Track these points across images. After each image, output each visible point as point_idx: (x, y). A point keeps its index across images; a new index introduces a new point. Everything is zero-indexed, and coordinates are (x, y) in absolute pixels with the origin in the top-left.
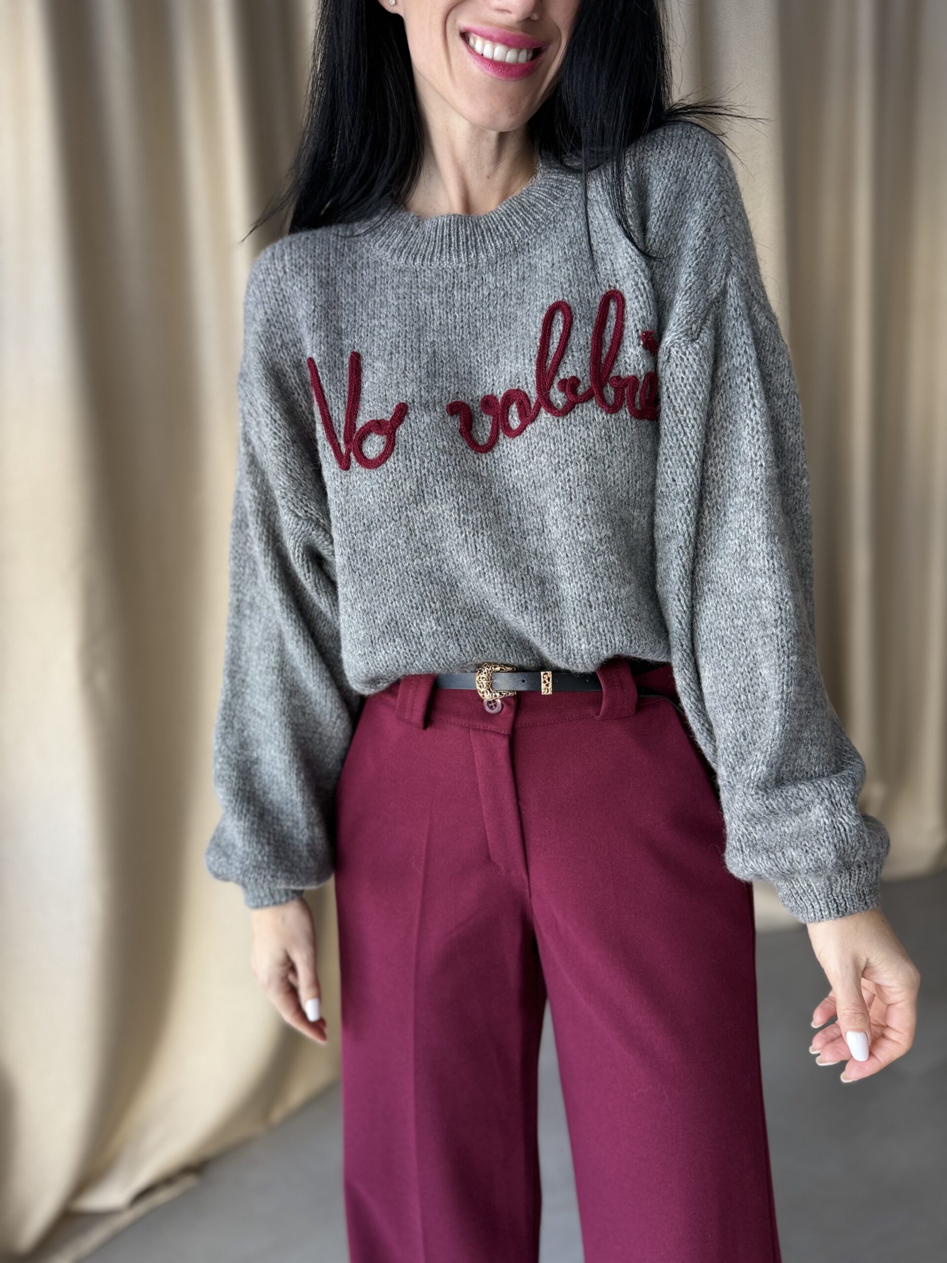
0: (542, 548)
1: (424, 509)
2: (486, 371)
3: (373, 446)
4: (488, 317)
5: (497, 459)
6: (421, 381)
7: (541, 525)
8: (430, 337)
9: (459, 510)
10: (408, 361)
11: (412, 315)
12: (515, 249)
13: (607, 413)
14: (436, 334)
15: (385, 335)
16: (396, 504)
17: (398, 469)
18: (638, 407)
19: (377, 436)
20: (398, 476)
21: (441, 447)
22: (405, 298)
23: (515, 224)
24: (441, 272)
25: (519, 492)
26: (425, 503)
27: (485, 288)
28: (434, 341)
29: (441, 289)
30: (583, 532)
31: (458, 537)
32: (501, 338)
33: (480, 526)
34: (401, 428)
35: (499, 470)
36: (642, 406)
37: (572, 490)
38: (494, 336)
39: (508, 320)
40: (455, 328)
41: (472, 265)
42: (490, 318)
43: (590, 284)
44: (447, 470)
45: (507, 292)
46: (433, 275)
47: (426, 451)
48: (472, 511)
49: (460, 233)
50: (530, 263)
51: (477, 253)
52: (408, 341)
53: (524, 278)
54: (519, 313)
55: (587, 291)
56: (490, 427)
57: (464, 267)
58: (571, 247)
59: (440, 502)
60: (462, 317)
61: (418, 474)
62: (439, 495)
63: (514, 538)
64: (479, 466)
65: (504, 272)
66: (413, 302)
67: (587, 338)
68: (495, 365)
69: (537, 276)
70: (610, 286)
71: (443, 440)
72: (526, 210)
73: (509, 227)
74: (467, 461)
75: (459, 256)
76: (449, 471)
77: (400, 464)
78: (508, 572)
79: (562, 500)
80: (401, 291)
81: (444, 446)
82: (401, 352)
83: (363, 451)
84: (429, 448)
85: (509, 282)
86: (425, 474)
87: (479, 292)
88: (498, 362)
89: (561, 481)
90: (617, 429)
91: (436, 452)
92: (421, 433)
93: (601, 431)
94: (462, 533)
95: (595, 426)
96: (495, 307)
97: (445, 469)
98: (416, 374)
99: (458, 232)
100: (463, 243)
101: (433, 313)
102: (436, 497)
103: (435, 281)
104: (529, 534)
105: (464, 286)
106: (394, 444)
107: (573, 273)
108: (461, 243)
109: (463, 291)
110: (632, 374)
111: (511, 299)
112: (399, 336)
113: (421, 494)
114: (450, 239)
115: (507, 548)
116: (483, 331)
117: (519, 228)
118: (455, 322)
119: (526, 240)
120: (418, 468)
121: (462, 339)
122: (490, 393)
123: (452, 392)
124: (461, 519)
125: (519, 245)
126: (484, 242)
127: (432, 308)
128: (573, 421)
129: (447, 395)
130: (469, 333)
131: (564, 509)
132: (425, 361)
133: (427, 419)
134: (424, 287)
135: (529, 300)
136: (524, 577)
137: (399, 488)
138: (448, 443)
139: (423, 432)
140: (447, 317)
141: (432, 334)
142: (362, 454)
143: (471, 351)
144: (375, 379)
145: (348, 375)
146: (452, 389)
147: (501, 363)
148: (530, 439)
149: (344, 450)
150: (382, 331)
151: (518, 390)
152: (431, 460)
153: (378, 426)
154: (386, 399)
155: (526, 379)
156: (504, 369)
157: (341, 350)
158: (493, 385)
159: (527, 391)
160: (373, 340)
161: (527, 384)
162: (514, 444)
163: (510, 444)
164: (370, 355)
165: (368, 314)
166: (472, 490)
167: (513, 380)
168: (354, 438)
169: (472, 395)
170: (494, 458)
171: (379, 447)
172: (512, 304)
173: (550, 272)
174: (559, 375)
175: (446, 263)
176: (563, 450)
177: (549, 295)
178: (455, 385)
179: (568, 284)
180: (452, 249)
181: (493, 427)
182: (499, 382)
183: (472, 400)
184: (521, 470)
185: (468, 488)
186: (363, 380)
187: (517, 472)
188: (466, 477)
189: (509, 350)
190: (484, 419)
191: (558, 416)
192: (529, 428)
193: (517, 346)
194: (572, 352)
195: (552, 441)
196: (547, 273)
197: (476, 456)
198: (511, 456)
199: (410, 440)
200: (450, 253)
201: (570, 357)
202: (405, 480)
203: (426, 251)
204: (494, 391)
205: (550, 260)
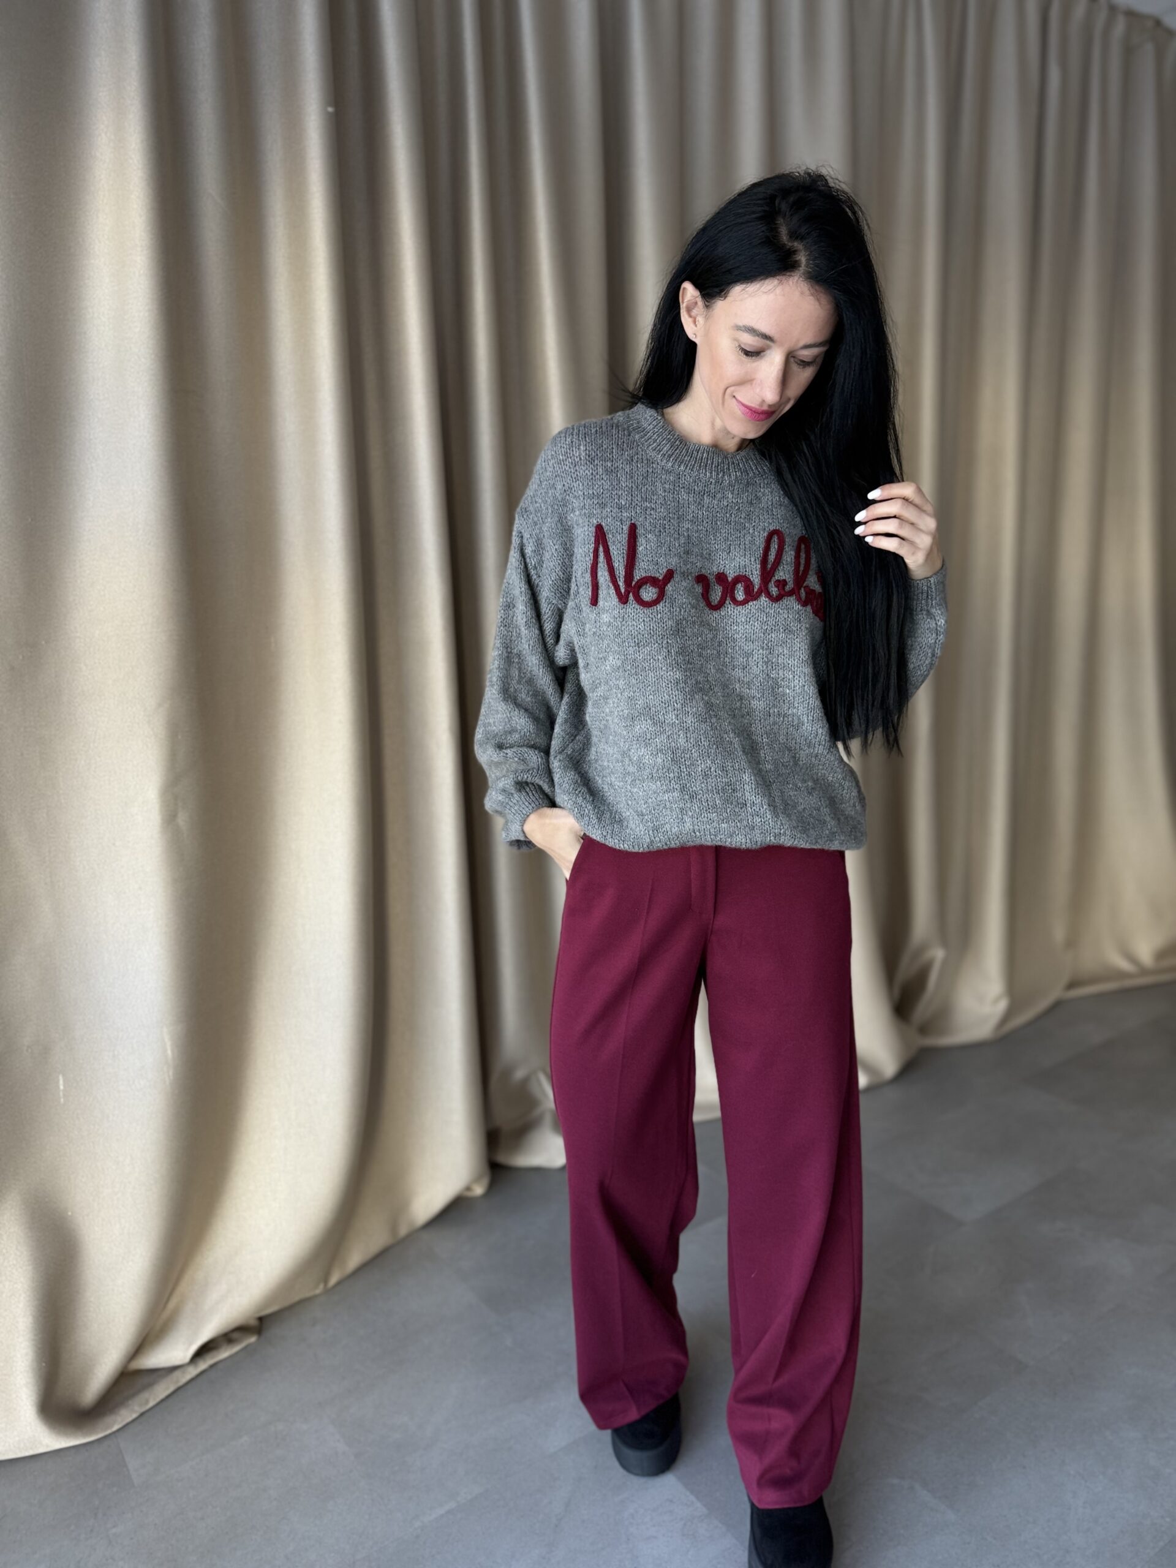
1: (679, 640)
2: (720, 555)
3: (649, 593)
5: (724, 617)
6: (680, 556)
7: (746, 664)
8: (686, 525)
10: (672, 540)
12: (748, 482)
14: (690, 523)
15: (655, 516)
16: (660, 633)
17: (664, 612)
19: (651, 587)
20: (664, 616)
21: (691, 604)
22: (669, 492)
25: (735, 641)
26: (680, 637)
27: (725, 501)
28: (689, 528)
29: (696, 493)
32: (734, 535)
33: (708, 658)
34: (669, 585)
35: (724, 623)
38: (728, 534)
39: (740, 528)
40: (703, 522)
41: (719, 482)
44: (694, 619)
45: (740, 508)
46: (691, 481)
47: (682, 603)
49: (714, 459)
50: (756, 494)
53: (751, 503)
54: (746, 524)
56: (720, 593)
57: (714, 482)
60: (708, 515)
61: (677, 618)
62: (688, 634)
64: (711, 619)
65: (738, 494)
66: (675, 496)
67: (791, 558)
68: (728, 554)
69: (761, 506)
71: (692, 599)
73: (746, 466)
74: (705, 614)
75: (711, 473)
77: (666, 608)
80: (667, 486)
81: (693, 603)
83: (640, 594)
84: (685, 602)
85: (741, 501)
86: (681, 619)
87: (721, 502)
88: (729, 552)
91: (688, 606)
92: (681, 591)
93: (796, 615)
95: (793, 612)
96: (731, 515)
98: (677, 550)
101: (689, 508)
103: (692, 485)
105: (711, 495)
106: (663, 596)
107: (785, 514)
108: (714, 466)
109: (711, 498)
111: (742, 513)
112: (665, 520)
117: (753, 470)
119: (756, 479)
120: (677, 613)
121: (707, 530)
122: (722, 572)
123: (698, 567)
125: (750, 480)
126: (729, 470)
129: (695, 569)
130: (712, 527)
132: (683, 542)
133: (684, 584)
134: (684, 487)
135: (755, 519)
137: (663, 623)
138: (696, 602)
140: (698, 513)
142: (639, 596)
143: (711, 540)
144: (648, 546)
145: (627, 539)
146: (698, 565)
147: (732, 553)
148: (750, 610)
149: (623, 591)
150: (652, 512)
151: (745, 576)
152: (685, 611)
153: (652, 581)
154: (657, 564)
155: (752, 571)
156: (734, 558)
157: (621, 520)
158: (725, 566)
159: (752, 579)
160: (646, 517)
161: (752, 574)
162: (737, 610)
163: (734, 609)
164: (644, 527)
165: (642, 497)
166: (706, 635)
167: (741, 568)
168: (633, 584)
169: (710, 570)
170: (721, 615)
171: (653, 595)
172: (742, 517)
173: (770, 507)
174: (775, 577)
175: (702, 475)
176: (771, 622)
177: (769, 522)
178: (700, 562)
179: (782, 520)
180: (707, 467)
181: (722, 595)
182: (730, 566)
183: (710, 574)
184: (739, 627)
185: (704, 633)
186: (638, 544)
187: (735, 628)
188: (704, 625)
189: (739, 547)
190: (716, 587)
191: (773, 601)
192: (751, 603)
193: (746, 547)
194: (783, 564)
195: (765, 615)
196: (768, 507)
197: (709, 612)
198: (734, 616)
199: (674, 595)
200: (706, 469)
201: (782, 567)
202: (669, 619)
203: (688, 462)
204: (725, 571)
205: (770, 499)
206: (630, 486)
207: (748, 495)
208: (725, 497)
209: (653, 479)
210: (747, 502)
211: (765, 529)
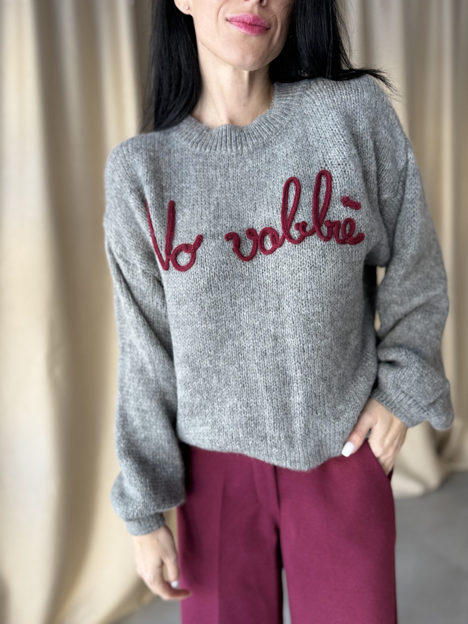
1: (211, 296)
2: (248, 214)
3: (184, 259)
4: (249, 184)
5: (255, 266)
6: (210, 221)
8: (215, 195)
10: (203, 210)
11: (205, 181)
12: (264, 145)
13: (324, 241)
14: (219, 193)
15: (189, 193)
16: (195, 292)
17: (197, 273)
18: (341, 238)
19: (186, 254)
20: (197, 276)
23: (263, 130)
24: (221, 157)
25: (267, 286)
26: (212, 293)
27: (247, 167)
28: (218, 197)
29: (222, 167)
30: (304, 309)
32: (258, 196)
34: (199, 249)
35: (256, 272)
36: (343, 237)
37: (301, 285)
38: (253, 195)
39: (261, 187)
40: (230, 189)
41: (239, 154)
42: (250, 184)
43: (309, 165)
44: (225, 274)
45: (260, 170)
46: (216, 159)
47: (213, 262)
49: (232, 135)
50: (273, 153)
51: (242, 147)
52: (202, 197)
53: (269, 162)
54: (267, 183)
55: (308, 170)
56: (251, 246)
57: (235, 154)
58: (297, 144)
59: (220, 292)
60: (234, 183)
61: (208, 276)
62: (220, 289)
64: (244, 269)
65: (258, 158)
66: (205, 174)
67: (310, 199)
68: (254, 211)
69: (277, 161)
70: (321, 167)
71: (223, 256)
72: (269, 122)
73: (260, 132)
74: (237, 267)
75: (231, 148)
77: (198, 270)
79: (294, 291)
80: (198, 167)
81: (223, 259)
82: (199, 204)
83: (177, 261)
84: (215, 261)
85: (261, 163)
86: (212, 276)
87: (243, 169)
88: (256, 210)
89: (294, 280)
90: (329, 250)
91: (219, 263)
92: (210, 252)
93: (320, 251)
95: (317, 249)
98: (208, 217)
99: (231, 134)
101: (217, 181)
102: (219, 289)
103: (218, 162)
105: (234, 166)
106: (195, 258)
107: (299, 159)
108: (233, 141)
109: (234, 169)
110: (337, 219)
111: (262, 174)
112: (198, 195)
113: (210, 287)
114: (226, 138)
116: (246, 191)
117: (266, 133)
118: (230, 186)
119: (270, 140)
120: (208, 272)
121: (234, 196)
122: (251, 227)
123: (228, 227)
125: (266, 142)
126: (246, 140)
127: (216, 178)
128: (304, 246)
129: (225, 229)
130: (238, 192)
131: (295, 295)
132: (213, 209)
133: (213, 244)
134: (211, 166)
135: (274, 174)
137: (197, 283)
138: (226, 257)
139: (211, 251)
140: (225, 183)
141: (216, 193)
142: (177, 263)
143: (239, 202)
144: (184, 219)
145: (168, 214)
146: (228, 225)
147: (258, 211)
148: (278, 256)
149: (164, 258)
150: (188, 190)
151: (271, 228)
152: (216, 268)
153: (186, 247)
154: (191, 232)
155: (275, 222)
156: (260, 214)
157: (162, 198)
158: (253, 223)
159: (276, 229)
160: (182, 195)
161: (276, 225)
162: (267, 258)
163: (264, 258)
164: (181, 203)
165: (179, 180)
166: (239, 285)
167: (267, 222)
168: (172, 252)
169: (240, 227)
170: (253, 264)
171: (187, 259)
172: (263, 176)
173: (285, 159)
174: (295, 221)
175: (224, 152)
176: (297, 262)
177: (285, 173)
178: (230, 222)
179: (297, 167)
180: (228, 144)
181: (253, 247)
182: (257, 221)
183: (240, 230)
184: (270, 273)
185: (237, 284)
186: (177, 218)
187: (267, 274)
188: (236, 277)
189: (263, 204)
190: (247, 241)
191: (296, 244)
192: (277, 250)
193: (268, 202)
194: (302, 207)
195: (291, 258)
196: (284, 160)
197: (242, 264)
198: (264, 264)
199: (204, 256)
200: (226, 146)
201: (301, 210)
202: (201, 278)
203: (212, 144)
204: (254, 226)
205: (285, 152)
206: (170, 171)
207: (266, 156)
208: (245, 164)
209: (187, 164)
210: (266, 162)
211: (282, 181)
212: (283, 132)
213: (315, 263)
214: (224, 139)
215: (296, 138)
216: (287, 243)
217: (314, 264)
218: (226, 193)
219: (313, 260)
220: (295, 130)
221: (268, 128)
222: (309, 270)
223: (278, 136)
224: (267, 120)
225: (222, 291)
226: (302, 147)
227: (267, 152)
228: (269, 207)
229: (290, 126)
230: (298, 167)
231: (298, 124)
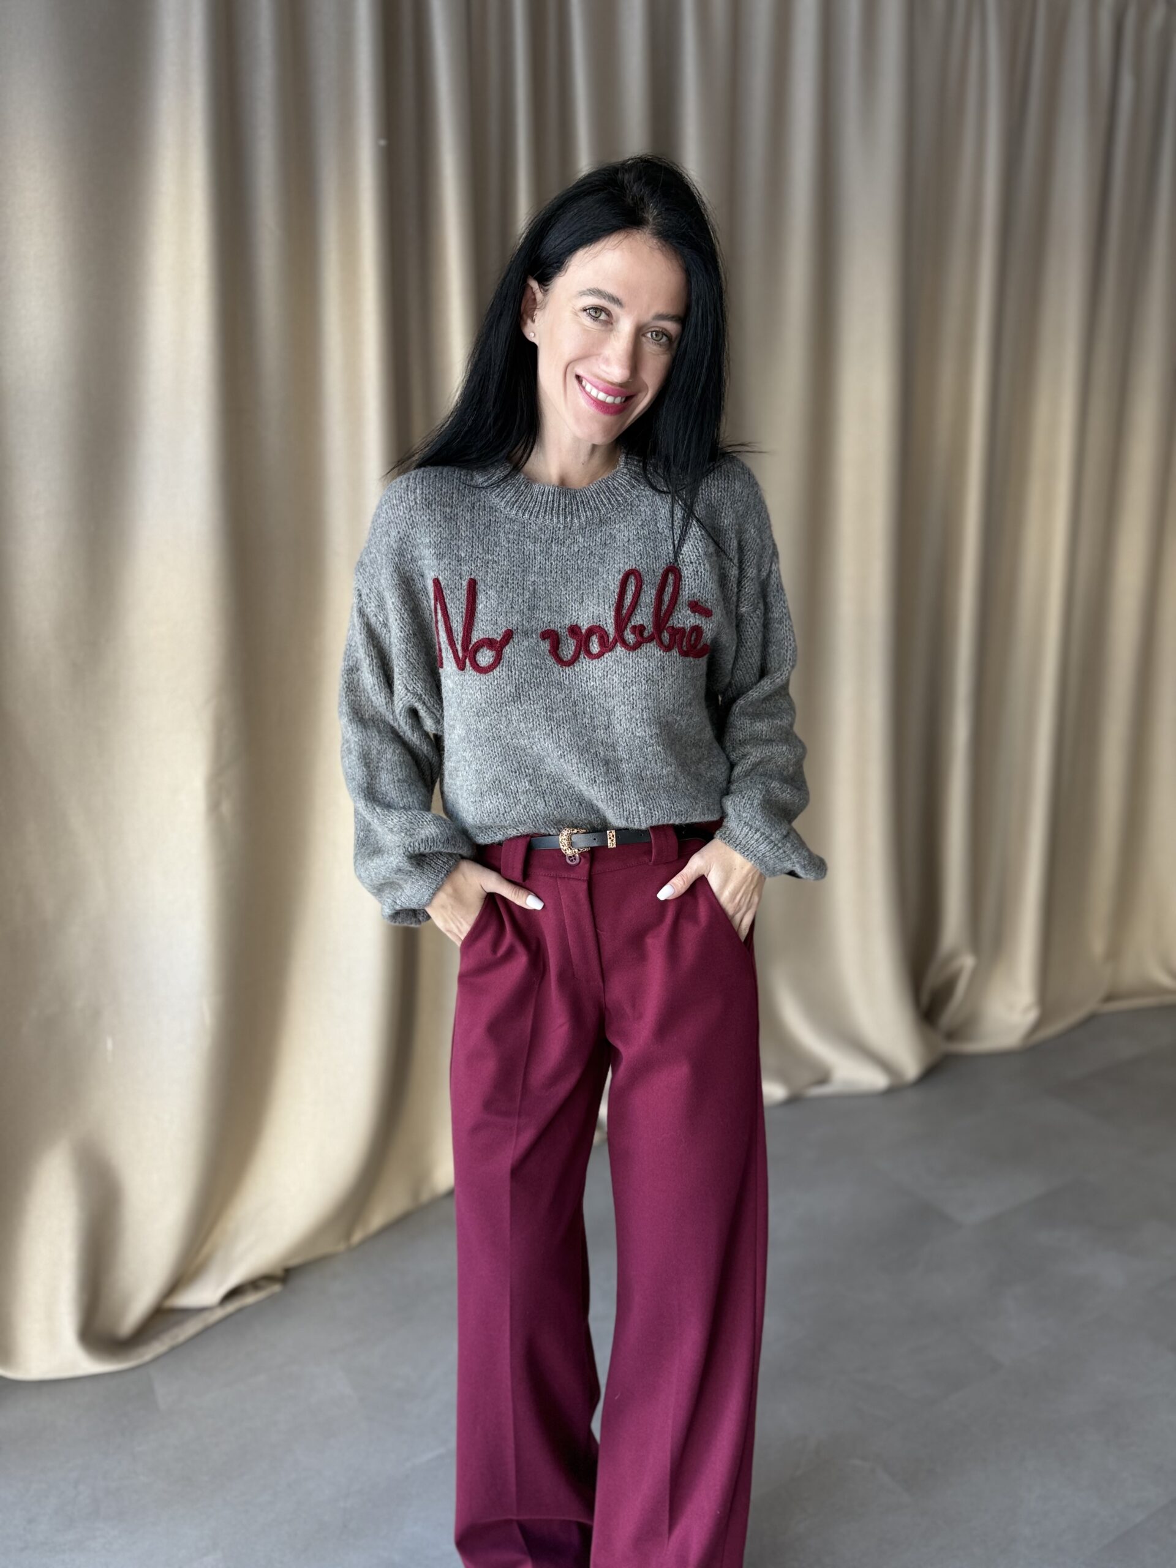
0: (607, 739)
1: (519, 706)
2: (572, 606)
3: (485, 657)
4: (576, 568)
5: (578, 672)
6: (523, 613)
7: (607, 723)
8: (532, 577)
9: (546, 709)
10: (515, 596)
12: (601, 520)
13: (664, 653)
15: (497, 570)
16: (498, 701)
17: (502, 677)
18: (684, 649)
19: (488, 651)
20: (501, 682)
21: (535, 664)
22: (514, 543)
23: (602, 501)
24: (543, 528)
25: (592, 698)
26: (521, 702)
27: (576, 546)
28: (535, 581)
29: (543, 541)
31: (545, 729)
32: (586, 585)
33: (561, 721)
34: (507, 647)
35: (578, 680)
36: (686, 648)
38: (580, 582)
39: (592, 574)
40: (551, 572)
41: (567, 526)
43: (655, 558)
44: (538, 680)
45: (592, 552)
47: (524, 666)
48: (556, 711)
49: (561, 501)
50: (611, 533)
51: (572, 518)
53: (605, 543)
54: (600, 569)
55: (652, 563)
56: (573, 648)
57: (562, 526)
58: (643, 528)
59: (532, 703)
60: (557, 564)
61: (517, 682)
62: (532, 698)
63: (586, 730)
64: (563, 676)
65: (591, 536)
66: (520, 547)
67: (652, 598)
68: (580, 604)
69: (616, 545)
70: (671, 562)
71: (536, 659)
73: (597, 502)
74: (553, 673)
75: (558, 518)
76: (540, 681)
77: (504, 673)
78: (582, 755)
79: (626, 707)
80: (511, 536)
81: (537, 663)
83: (477, 659)
84: (526, 664)
85: (594, 544)
86: (522, 682)
87: (571, 548)
88: (582, 602)
90: (669, 662)
91: (531, 667)
92: (521, 653)
93: (658, 662)
94: (548, 726)
95: (655, 659)
97: (537, 680)
98: (521, 606)
99: (560, 500)
100: (562, 509)
101: (535, 558)
102: (530, 699)
103: (539, 534)
104: (598, 729)
105: (560, 542)
106: (501, 659)
107: (643, 548)
108: (561, 509)
109: (560, 546)
110: (682, 626)
111: (595, 558)
112: (508, 574)
113: (518, 696)
114: (553, 504)
115: (581, 738)
116: (572, 577)
117: (605, 505)
118: (551, 567)
119: (609, 515)
120: (517, 677)
121: (556, 581)
122: (575, 624)
123: (546, 622)
124: (548, 716)
125: (604, 518)
126: (578, 511)
127: (535, 554)
128: (639, 654)
129: (542, 624)
130: (562, 577)
131: (628, 713)
132: (527, 597)
133: (526, 642)
134: (529, 537)
135: (609, 561)
136: (593, 759)
137: (501, 690)
138: (540, 661)
139: (522, 652)
140: (546, 563)
141: (533, 575)
142: (475, 661)
143: (561, 590)
144: (488, 603)
145: (466, 595)
146: (545, 619)
147: (585, 603)
148: (607, 662)
149: (460, 655)
150: (494, 565)
151: (599, 626)
152: (527, 673)
153: (489, 643)
154: (497, 623)
155: (606, 620)
156: (588, 608)
157: (460, 574)
158: (578, 618)
159: (606, 629)
160: (487, 571)
161: (606, 623)
162: (592, 663)
163: (589, 662)
164: (484, 582)
165: (483, 549)
166: (556, 695)
167: (595, 618)
168: (470, 648)
169: (560, 623)
170: (575, 671)
171: (490, 658)
172: (595, 561)
173: (626, 545)
174: (631, 622)
175: (548, 521)
176: (631, 674)
177: (624, 562)
178: (548, 616)
179: (639, 557)
180: (554, 512)
181: (576, 649)
182: (583, 617)
183: (560, 627)
184: (596, 683)
185: (553, 693)
186: (478, 602)
187: (592, 683)
188: (552, 685)
189: (592, 595)
190: (569, 641)
191: (630, 650)
192: (606, 655)
193: (599, 594)
194: (641, 607)
195: (623, 666)
196: (624, 545)
197: (561, 669)
198: (589, 671)
199: (513, 657)
200: (552, 514)
201: (639, 611)
202: (507, 685)
203: (533, 509)
204: (579, 622)
205: (626, 535)
206: (471, 536)
207: (601, 536)
208: (575, 541)
209: (496, 529)
210: (601, 543)
211: (620, 571)
212: (627, 509)
213: (653, 676)
214: (550, 505)
215: (642, 520)
216: (619, 648)
217: (651, 678)
218: (545, 577)
219: (651, 672)
220: (642, 509)
221: (609, 499)
222: (645, 684)
223: (620, 512)
224: (609, 488)
225: (534, 701)
226: (649, 534)
227: (604, 530)
228: (600, 601)
229: (636, 502)
230: (641, 558)
231: (647, 503)
